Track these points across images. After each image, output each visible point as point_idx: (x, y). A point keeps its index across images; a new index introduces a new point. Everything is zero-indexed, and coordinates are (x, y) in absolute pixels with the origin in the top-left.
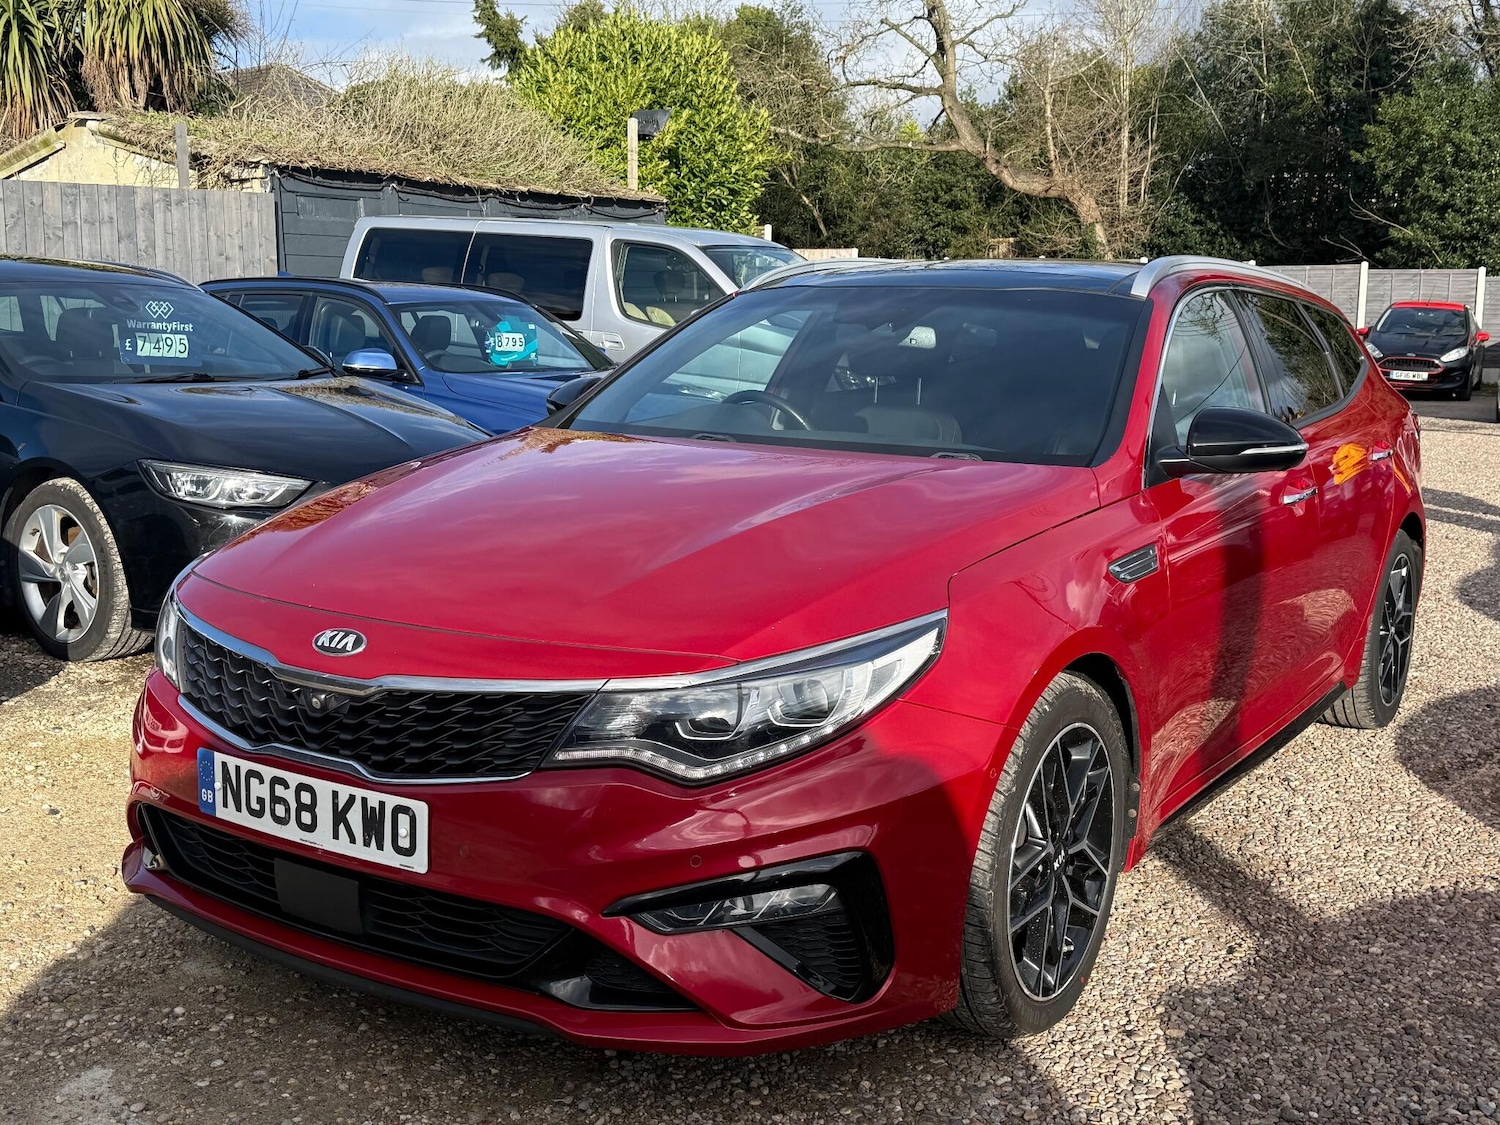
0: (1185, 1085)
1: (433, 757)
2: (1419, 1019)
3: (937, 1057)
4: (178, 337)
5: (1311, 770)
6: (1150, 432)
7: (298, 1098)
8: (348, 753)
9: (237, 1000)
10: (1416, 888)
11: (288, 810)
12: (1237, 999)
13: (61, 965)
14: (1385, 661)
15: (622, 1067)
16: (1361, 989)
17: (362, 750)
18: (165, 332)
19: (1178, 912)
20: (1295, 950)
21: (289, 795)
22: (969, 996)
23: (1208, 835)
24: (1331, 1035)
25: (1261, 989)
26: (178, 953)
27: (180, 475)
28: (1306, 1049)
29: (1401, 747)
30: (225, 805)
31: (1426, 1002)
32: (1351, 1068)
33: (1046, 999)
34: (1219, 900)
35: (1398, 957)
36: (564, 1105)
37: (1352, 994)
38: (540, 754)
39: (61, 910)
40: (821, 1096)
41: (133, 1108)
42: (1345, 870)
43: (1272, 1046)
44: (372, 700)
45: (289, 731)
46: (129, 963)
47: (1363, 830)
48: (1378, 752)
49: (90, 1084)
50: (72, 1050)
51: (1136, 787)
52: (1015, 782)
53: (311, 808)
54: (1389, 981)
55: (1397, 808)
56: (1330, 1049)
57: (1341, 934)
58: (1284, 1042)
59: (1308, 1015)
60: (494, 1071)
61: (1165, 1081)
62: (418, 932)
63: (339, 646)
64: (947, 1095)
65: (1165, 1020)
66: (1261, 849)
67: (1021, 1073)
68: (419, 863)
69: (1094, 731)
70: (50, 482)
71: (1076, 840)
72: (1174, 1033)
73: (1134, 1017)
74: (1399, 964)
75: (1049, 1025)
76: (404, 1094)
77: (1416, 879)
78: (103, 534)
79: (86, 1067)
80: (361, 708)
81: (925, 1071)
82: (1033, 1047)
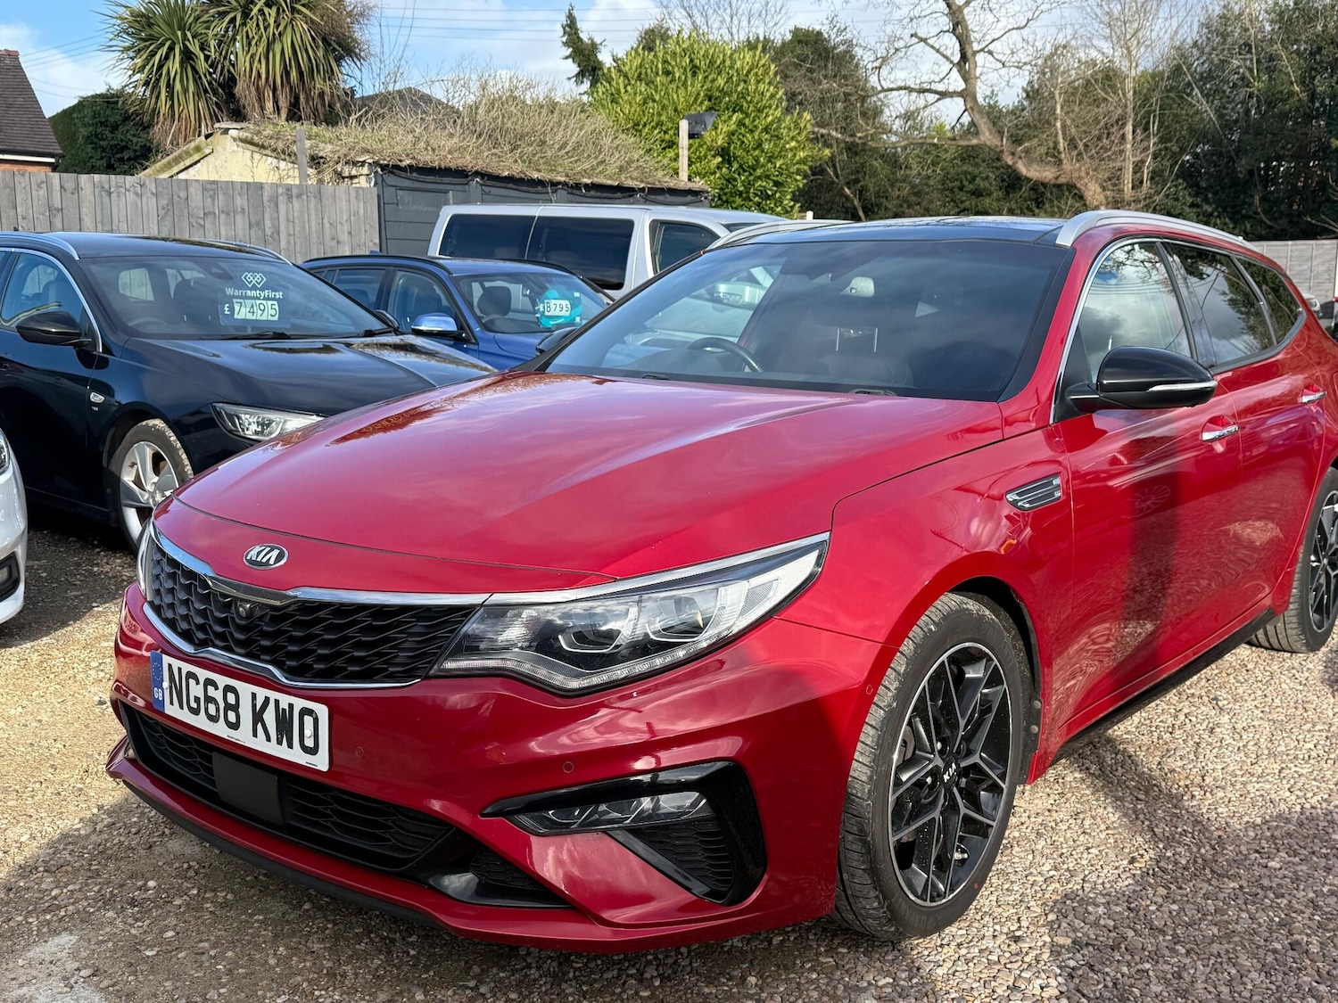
0: (1061, 993)
1: (339, 663)
2: (1308, 935)
3: (827, 956)
4: (270, 303)
5: (1240, 691)
6: (1062, 369)
7: (230, 970)
8: (268, 658)
9: (206, 875)
10: (1324, 805)
11: (218, 710)
12: (1129, 909)
13: (66, 838)
14: (1316, 590)
15: (529, 954)
16: (1254, 903)
17: (279, 655)
18: (259, 299)
19: (1087, 823)
20: (1195, 862)
21: (218, 695)
22: (851, 900)
23: (1131, 750)
24: (1215, 948)
25: (1155, 899)
26: (167, 831)
27: (248, 416)
28: (1187, 961)
29: (1330, 670)
30: (172, 703)
31: (1317, 918)
32: (1229, 984)
33: (934, 904)
34: (1130, 812)
35: (1295, 873)
36: (467, 988)
37: (1244, 907)
38: (429, 662)
39: (81, 789)
40: (707, 990)
41: (82, 973)
42: (1257, 786)
43: (1155, 957)
44: (291, 609)
45: (221, 636)
46: (122, 839)
47: (1282, 748)
48: (1307, 674)
49: (54, 949)
50: (48, 917)
51: (1038, 704)
52: (895, 698)
53: (235, 708)
54: (1283, 896)
55: (1319, 727)
56: (1212, 962)
57: (1243, 848)
58: (1167, 953)
59: (1196, 927)
60: (412, 952)
61: (1042, 988)
62: (329, 825)
63: (264, 560)
64: (828, 994)
65: (1053, 928)
66: (1180, 763)
67: (904, 975)
68: (321, 762)
69: (987, 651)
70: (144, 423)
71: (969, 753)
72: (1061, 940)
73: (1024, 924)
74: (1296, 879)
75: (939, 928)
76: (325, 971)
77: (1326, 796)
78: (184, 466)
79: (56, 933)
80: (279, 615)
81: (812, 969)
82: (920, 949)
